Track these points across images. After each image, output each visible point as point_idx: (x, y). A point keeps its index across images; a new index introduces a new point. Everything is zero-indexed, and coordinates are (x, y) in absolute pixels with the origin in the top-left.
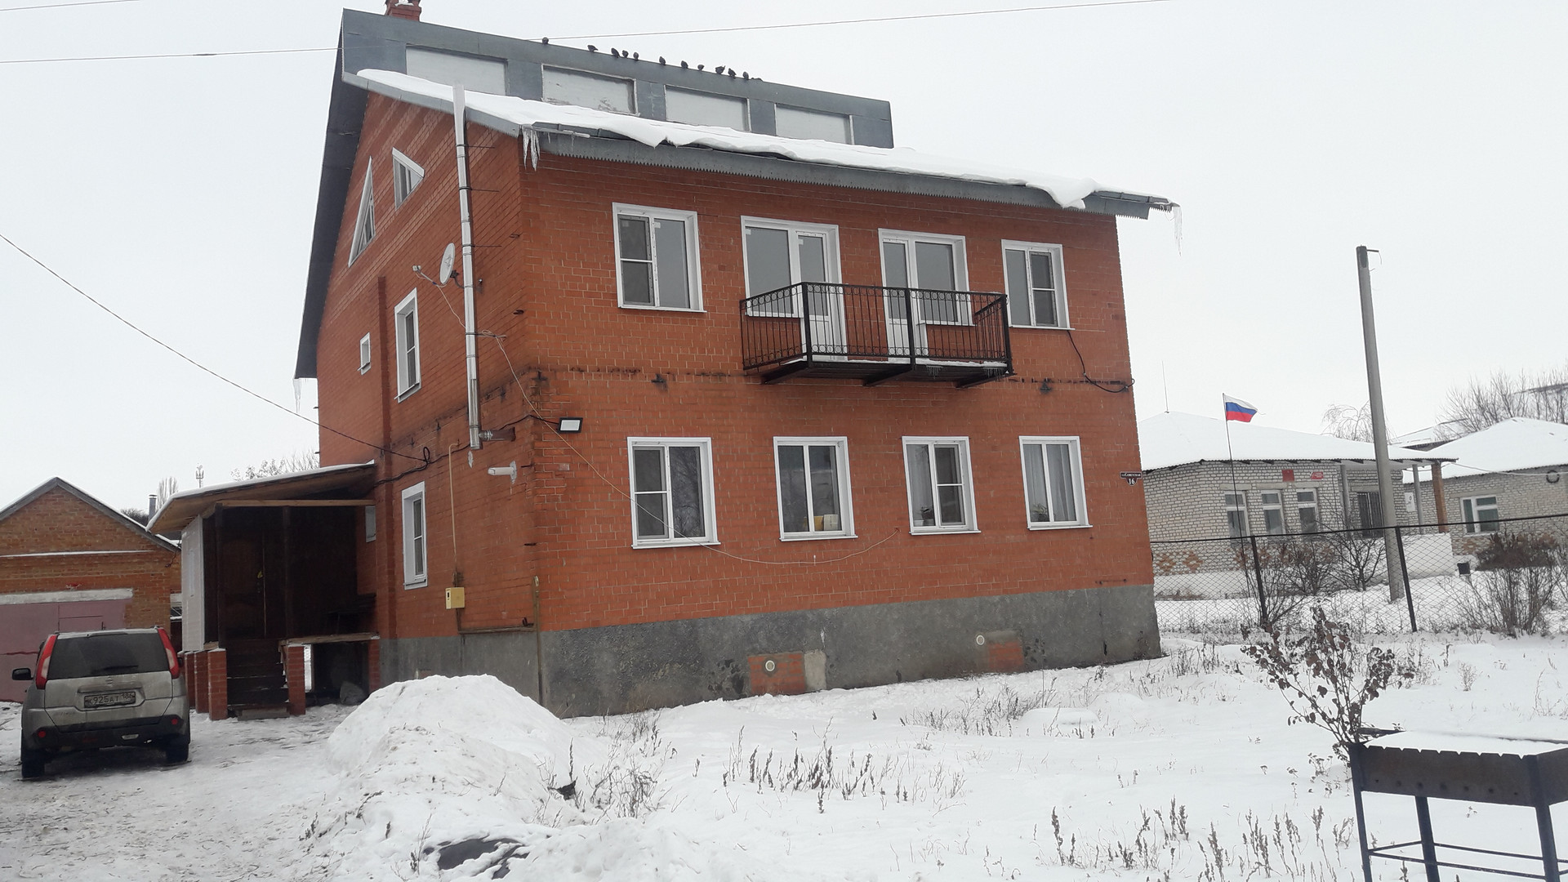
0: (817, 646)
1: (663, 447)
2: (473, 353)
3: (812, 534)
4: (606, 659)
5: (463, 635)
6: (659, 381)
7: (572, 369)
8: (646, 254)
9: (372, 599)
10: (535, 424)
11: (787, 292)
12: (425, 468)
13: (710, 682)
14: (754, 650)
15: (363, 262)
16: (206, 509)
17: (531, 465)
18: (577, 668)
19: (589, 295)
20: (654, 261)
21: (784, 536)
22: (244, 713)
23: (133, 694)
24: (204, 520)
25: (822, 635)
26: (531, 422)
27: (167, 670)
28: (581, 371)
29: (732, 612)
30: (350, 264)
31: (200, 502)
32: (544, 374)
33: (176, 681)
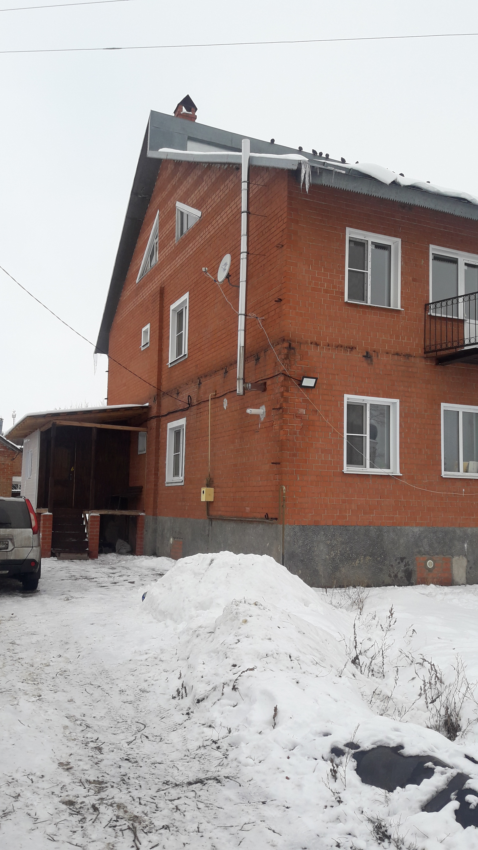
0: (462, 553)
1: (366, 404)
2: (243, 328)
3: (461, 474)
4: (322, 548)
5: (211, 520)
6: (367, 356)
7: (311, 343)
8: (364, 267)
9: (140, 489)
10: (285, 379)
11: (455, 301)
12: (187, 409)
13: (390, 571)
14: (419, 552)
15: (148, 278)
16: (44, 425)
17: (280, 408)
18: (303, 552)
19: (326, 291)
20: (369, 272)
21: (444, 474)
22: (62, 555)
23: (7, 543)
24: (42, 433)
25: (466, 546)
26: (282, 378)
27: (30, 528)
28: (317, 344)
29: (406, 524)
30: (137, 281)
31: (42, 420)
32: (293, 345)
33: (36, 536)
